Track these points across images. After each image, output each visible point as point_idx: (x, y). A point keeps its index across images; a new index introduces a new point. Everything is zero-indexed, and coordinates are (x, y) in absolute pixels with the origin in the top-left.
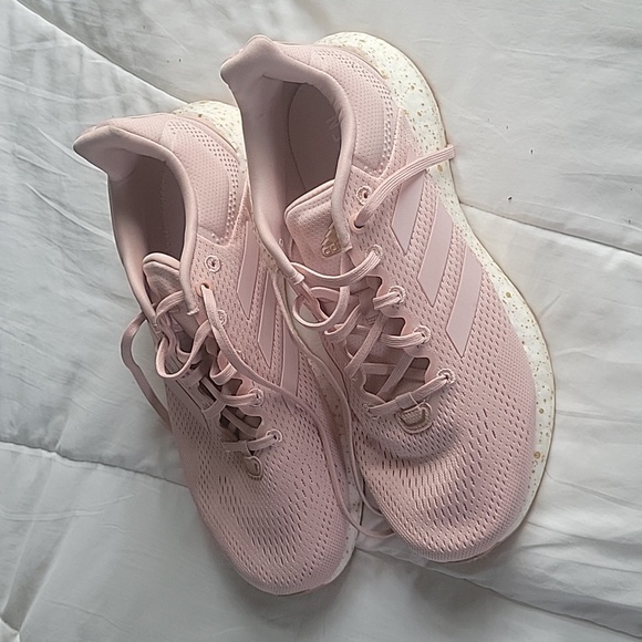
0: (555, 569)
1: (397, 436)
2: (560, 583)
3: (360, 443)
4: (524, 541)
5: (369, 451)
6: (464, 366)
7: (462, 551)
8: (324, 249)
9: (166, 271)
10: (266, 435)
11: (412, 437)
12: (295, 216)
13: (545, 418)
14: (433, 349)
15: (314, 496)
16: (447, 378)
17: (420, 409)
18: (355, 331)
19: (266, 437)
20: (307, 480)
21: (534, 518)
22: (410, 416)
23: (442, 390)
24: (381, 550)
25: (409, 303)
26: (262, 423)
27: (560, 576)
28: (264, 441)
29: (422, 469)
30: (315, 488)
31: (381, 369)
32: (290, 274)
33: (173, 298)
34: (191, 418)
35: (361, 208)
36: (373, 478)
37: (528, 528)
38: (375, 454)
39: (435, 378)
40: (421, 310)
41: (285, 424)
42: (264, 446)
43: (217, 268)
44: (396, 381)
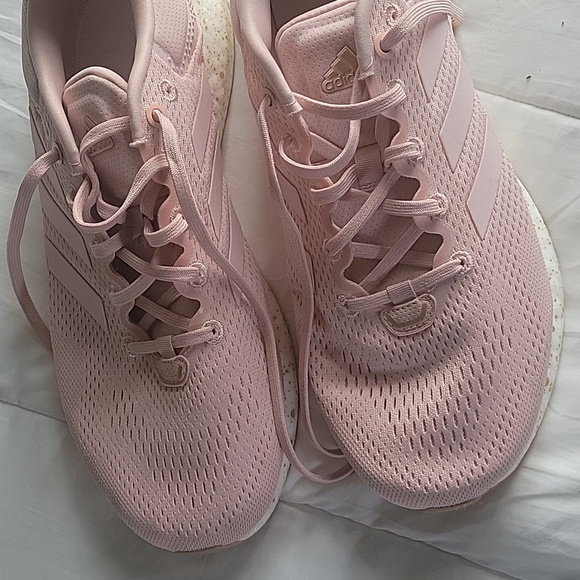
0: (558, 525)
1: (378, 340)
2: (563, 545)
3: (316, 354)
4: (519, 489)
5: (327, 363)
6: (484, 251)
7: (453, 492)
8: (326, 82)
9: (106, 88)
10: (203, 325)
11: (400, 342)
12: (295, 34)
13: (556, 338)
14: (450, 224)
15: (252, 417)
16: (462, 264)
17: (420, 303)
18: (347, 196)
19: (204, 329)
20: (245, 393)
21: (532, 461)
22: (403, 313)
23: (454, 278)
24: (312, 502)
25: (427, 162)
26: (201, 310)
27: (564, 536)
28: (199, 334)
29: (404, 387)
30: (253, 406)
31: (370, 251)
32: (286, 100)
33: (111, 125)
34: (82, 315)
35: (389, 30)
36: (332, 398)
37: (525, 474)
38: (336, 368)
39: (447, 261)
40: (440, 174)
41: (229, 316)
42: (199, 340)
43: (172, 96)
44: (388, 268)
